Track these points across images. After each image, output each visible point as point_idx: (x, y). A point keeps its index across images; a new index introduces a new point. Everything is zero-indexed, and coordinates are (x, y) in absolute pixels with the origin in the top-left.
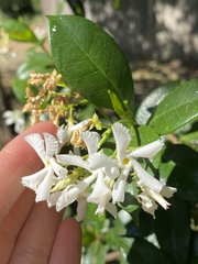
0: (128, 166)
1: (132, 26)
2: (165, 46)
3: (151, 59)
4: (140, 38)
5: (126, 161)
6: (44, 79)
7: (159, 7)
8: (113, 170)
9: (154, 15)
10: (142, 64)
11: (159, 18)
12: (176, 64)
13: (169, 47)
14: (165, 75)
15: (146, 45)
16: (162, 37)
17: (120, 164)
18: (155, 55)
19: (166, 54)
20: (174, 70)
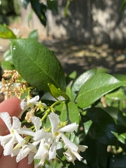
0: (58, 137)
1: (78, 23)
2: (98, 35)
3: (90, 43)
4: (83, 31)
5: (57, 134)
6: (12, 73)
7: (94, 11)
8: (49, 140)
9: (92, 16)
10: (84, 47)
11: (95, 18)
12: (105, 46)
13: (101, 36)
14: (99, 53)
15: (87, 35)
16: (96, 30)
17: (54, 136)
18: (93, 41)
19: (99, 40)
20: (104, 50)
